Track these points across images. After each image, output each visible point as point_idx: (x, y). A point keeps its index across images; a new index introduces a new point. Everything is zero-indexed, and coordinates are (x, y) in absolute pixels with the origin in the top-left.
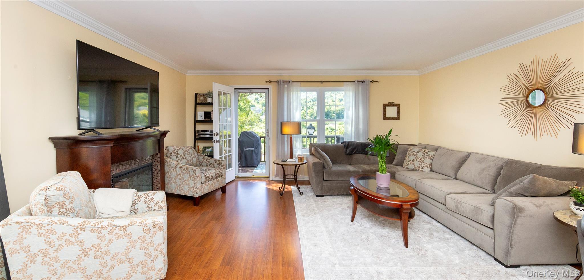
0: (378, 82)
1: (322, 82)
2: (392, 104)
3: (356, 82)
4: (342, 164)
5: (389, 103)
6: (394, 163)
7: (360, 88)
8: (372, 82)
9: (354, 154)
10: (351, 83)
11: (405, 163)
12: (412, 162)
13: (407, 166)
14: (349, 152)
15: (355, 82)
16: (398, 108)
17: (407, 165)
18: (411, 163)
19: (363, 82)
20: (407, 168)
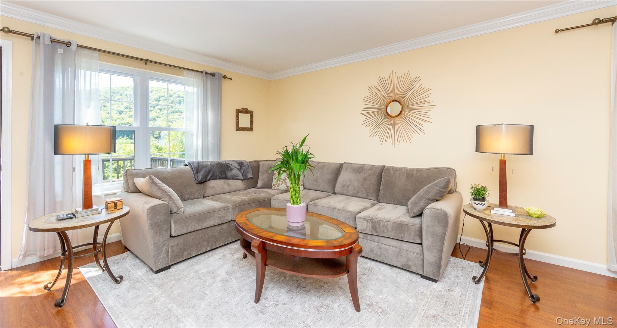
0: (231, 79)
1: (146, 61)
2: (245, 111)
3: (204, 73)
4: (192, 199)
5: (242, 108)
6: (259, 184)
7: (209, 83)
8: (224, 77)
9: (210, 180)
10: (196, 73)
11: (274, 183)
12: (283, 181)
13: (277, 188)
14: (202, 178)
15: (202, 72)
16: (252, 117)
17: (278, 186)
18: (282, 183)
19: (213, 75)
20: (278, 190)
